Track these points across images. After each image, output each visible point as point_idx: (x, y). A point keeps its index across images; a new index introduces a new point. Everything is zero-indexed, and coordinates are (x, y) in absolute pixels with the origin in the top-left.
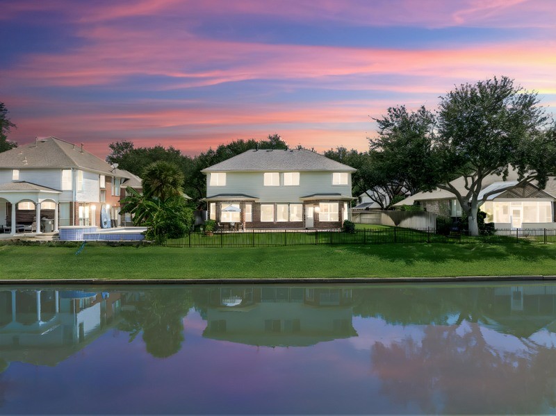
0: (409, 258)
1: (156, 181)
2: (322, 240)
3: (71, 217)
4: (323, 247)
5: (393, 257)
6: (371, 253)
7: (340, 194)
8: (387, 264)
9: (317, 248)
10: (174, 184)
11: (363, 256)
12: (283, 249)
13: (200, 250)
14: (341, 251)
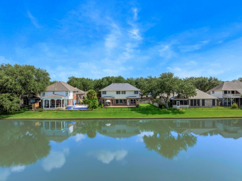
0: (147, 114)
1: (90, 95)
2: (130, 109)
3: (68, 103)
4: (130, 111)
5: (144, 113)
6: (140, 113)
7: (136, 97)
8: (143, 115)
9: (129, 111)
10: (94, 95)
11: (138, 113)
12: (120, 112)
13: (102, 112)
14: (134, 112)
